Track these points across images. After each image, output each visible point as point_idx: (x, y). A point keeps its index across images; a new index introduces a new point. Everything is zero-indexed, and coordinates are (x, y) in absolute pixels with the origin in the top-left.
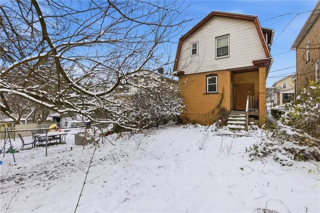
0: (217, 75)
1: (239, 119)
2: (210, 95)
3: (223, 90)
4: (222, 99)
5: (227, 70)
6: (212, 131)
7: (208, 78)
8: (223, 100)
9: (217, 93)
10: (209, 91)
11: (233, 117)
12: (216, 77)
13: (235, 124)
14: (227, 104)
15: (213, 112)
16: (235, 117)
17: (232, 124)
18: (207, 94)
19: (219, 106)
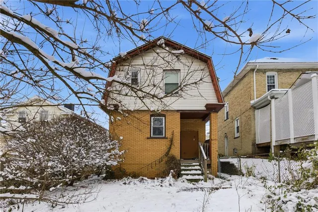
0: (164, 116)
1: (193, 168)
2: (155, 140)
3: (173, 134)
4: (171, 145)
5: (178, 111)
6: (170, 185)
7: (152, 118)
8: (173, 147)
9: (165, 138)
10: (153, 134)
11: (185, 166)
12: (164, 118)
13: (191, 174)
14: (176, 151)
15: (161, 160)
16: (188, 166)
17: (187, 175)
18: (151, 138)
19: (167, 153)
